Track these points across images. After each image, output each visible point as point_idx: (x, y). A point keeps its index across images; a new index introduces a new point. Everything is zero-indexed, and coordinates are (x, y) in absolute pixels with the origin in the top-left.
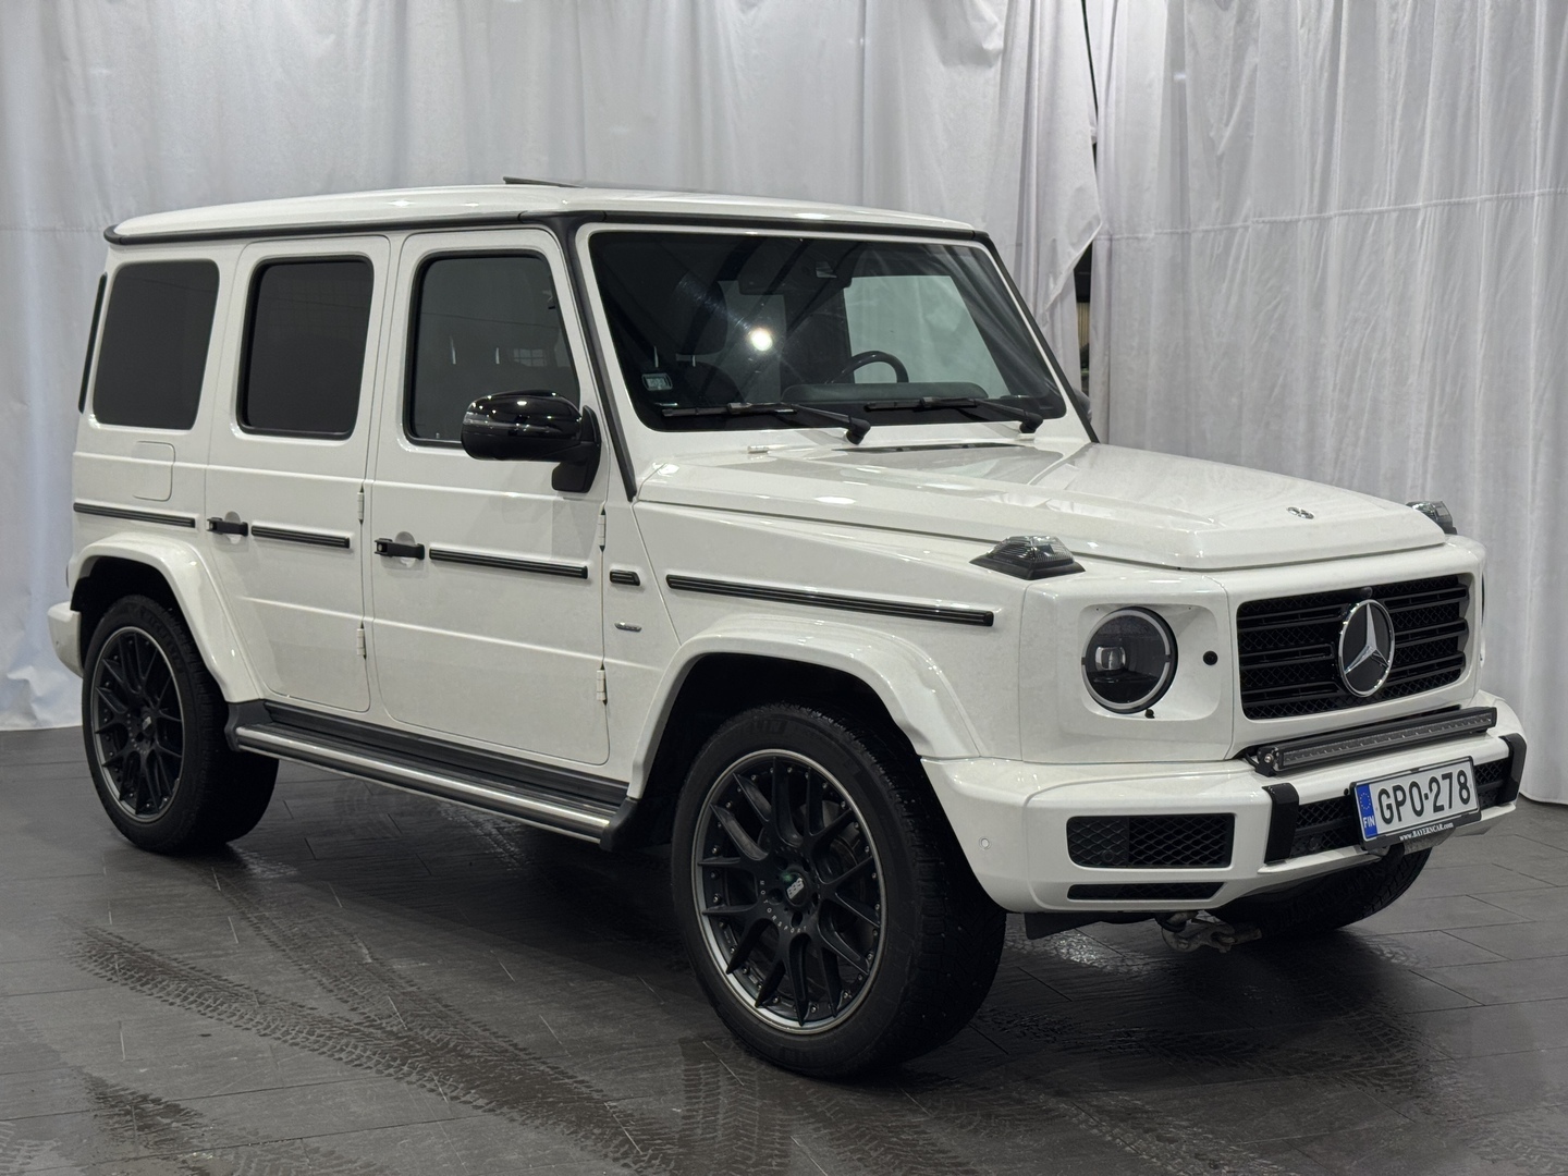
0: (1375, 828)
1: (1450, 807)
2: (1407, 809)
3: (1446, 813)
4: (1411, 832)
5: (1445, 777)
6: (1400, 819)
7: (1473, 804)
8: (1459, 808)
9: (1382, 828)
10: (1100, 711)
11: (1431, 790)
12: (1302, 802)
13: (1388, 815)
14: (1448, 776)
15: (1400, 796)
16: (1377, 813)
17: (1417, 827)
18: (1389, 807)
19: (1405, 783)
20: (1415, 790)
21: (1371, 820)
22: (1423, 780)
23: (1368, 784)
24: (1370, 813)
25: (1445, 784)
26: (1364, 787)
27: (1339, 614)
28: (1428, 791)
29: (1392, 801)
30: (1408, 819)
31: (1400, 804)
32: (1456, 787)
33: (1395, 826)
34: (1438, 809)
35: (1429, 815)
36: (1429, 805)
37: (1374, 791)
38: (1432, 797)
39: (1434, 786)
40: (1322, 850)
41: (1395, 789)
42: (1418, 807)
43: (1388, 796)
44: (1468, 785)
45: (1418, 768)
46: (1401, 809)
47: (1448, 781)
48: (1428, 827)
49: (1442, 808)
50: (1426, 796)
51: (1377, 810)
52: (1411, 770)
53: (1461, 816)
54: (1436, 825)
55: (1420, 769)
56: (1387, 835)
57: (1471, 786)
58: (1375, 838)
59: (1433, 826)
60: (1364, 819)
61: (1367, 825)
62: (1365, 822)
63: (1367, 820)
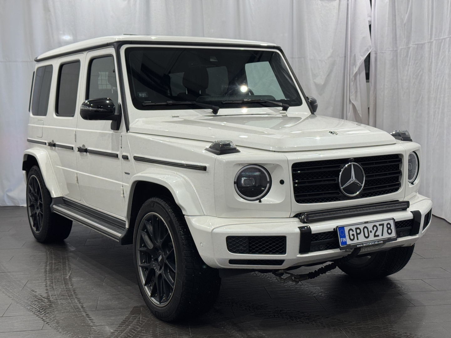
0: (346, 242)
1: (382, 235)
2: (361, 236)
3: (380, 237)
4: (363, 244)
5: (380, 225)
6: (358, 239)
7: (394, 235)
8: (386, 236)
9: (349, 242)
10: (242, 200)
11: (373, 229)
12: (312, 233)
13: (352, 237)
14: (383, 225)
15: (358, 231)
16: (347, 237)
17: (366, 242)
18: (353, 235)
19: (361, 227)
20: (366, 230)
21: (344, 240)
22: (370, 226)
23: (344, 227)
24: (345, 237)
25: (380, 228)
26: (342, 228)
27: (340, 167)
28: (372, 230)
29: (355, 233)
30: (362, 239)
31: (357, 234)
32: (385, 229)
33: (355, 241)
34: (375, 236)
35: (372, 238)
36: (372, 235)
37: (346, 229)
38: (373, 232)
39: (375, 228)
40: (326, 249)
41: (356, 229)
42: (367, 235)
43: (353, 231)
44: (391, 228)
45: (368, 222)
46: (358, 236)
47: (382, 226)
48: (371, 242)
49: (378, 236)
50: (371, 232)
51: (347, 236)
52: (364, 222)
53: (387, 239)
54: (375, 242)
55: (369, 222)
56: (351, 245)
57: (393, 228)
58: (346, 246)
59: (373, 242)
60: (341, 239)
61: (342, 241)
62: (341, 240)
63: (342, 239)
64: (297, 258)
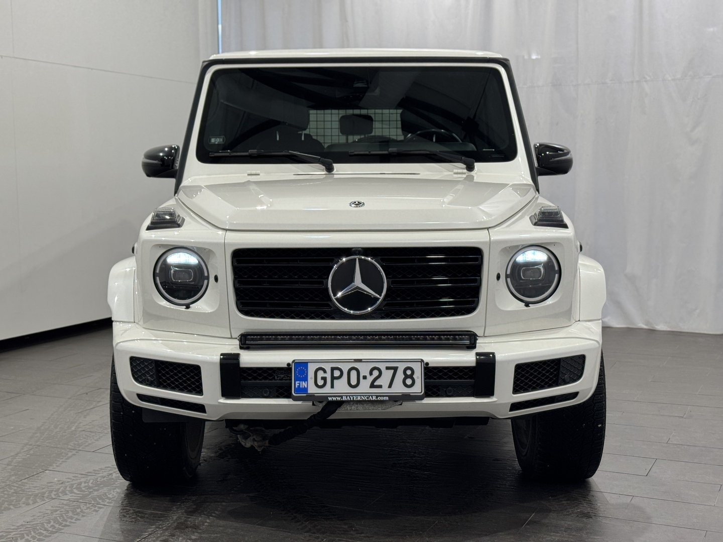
1: (390, 386)
2: (341, 383)
3: (385, 390)
4: (342, 397)
5: (388, 368)
6: (332, 386)
7: (418, 388)
8: (398, 388)
9: (312, 389)
11: (371, 374)
12: (242, 365)
13: (320, 383)
14: (395, 369)
15: (337, 373)
16: (311, 381)
17: (347, 394)
18: (324, 379)
19: (345, 368)
20: (354, 373)
21: (304, 384)
22: (364, 369)
24: (305, 379)
25: (387, 374)
28: (368, 375)
29: (328, 376)
30: (341, 388)
31: (333, 378)
32: (400, 376)
33: (327, 390)
34: (372, 386)
35: (364, 387)
36: (365, 383)
37: (311, 369)
38: (370, 379)
39: (376, 373)
41: (333, 369)
42: (354, 382)
43: (325, 371)
44: (415, 376)
45: (361, 360)
46: (335, 381)
47: (392, 371)
48: (361, 396)
49: (380, 387)
50: (365, 377)
51: (311, 378)
52: (354, 360)
53: (401, 394)
54: (369, 396)
55: (363, 360)
56: (316, 395)
57: (418, 378)
58: (305, 395)
59: (366, 396)
60: (297, 382)
61: (299, 386)
62: (297, 385)
63: (300, 384)
64: (217, 404)
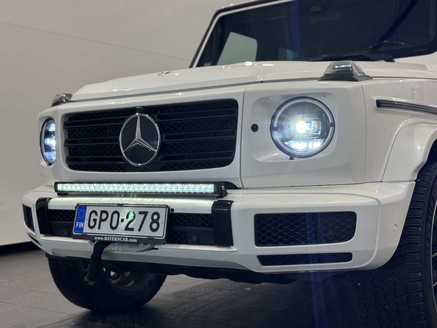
0: (82, 229)
1: (139, 230)
2: (105, 226)
3: (136, 233)
4: (104, 237)
5: (140, 213)
6: (99, 228)
7: (161, 233)
8: (146, 232)
9: (86, 230)
11: (127, 217)
12: (50, 208)
13: (92, 224)
14: (145, 213)
15: (104, 216)
16: (86, 222)
17: (109, 235)
18: (95, 220)
19: (110, 211)
20: (116, 216)
21: (81, 225)
23: (86, 206)
24: (83, 221)
25: (140, 217)
26: (83, 208)
28: (125, 218)
29: (98, 218)
30: (105, 229)
31: (101, 220)
32: (148, 220)
33: (95, 230)
34: (127, 229)
35: (121, 230)
36: (122, 225)
37: (89, 210)
38: (126, 221)
41: (102, 212)
42: (114, 225)
43: (96, 214)
44: (160, 221)
45: (123, 204)
46: (102, 223)
47: (143, 216)
48: (117, 237)
49: (132, 229)
50: (122, 220)
51: (87, 220)
52: (118, 204)
53: (147, 237)
54: (123, 237)
55: (124, 205)
56: (88, 234)
57: (162, 223)
58: (80, 234)
59: (120, 237)
60: (77, 223)
61: (78, 226)
62: (77, 225)
63: (79, 224)
64: (40, 240)
